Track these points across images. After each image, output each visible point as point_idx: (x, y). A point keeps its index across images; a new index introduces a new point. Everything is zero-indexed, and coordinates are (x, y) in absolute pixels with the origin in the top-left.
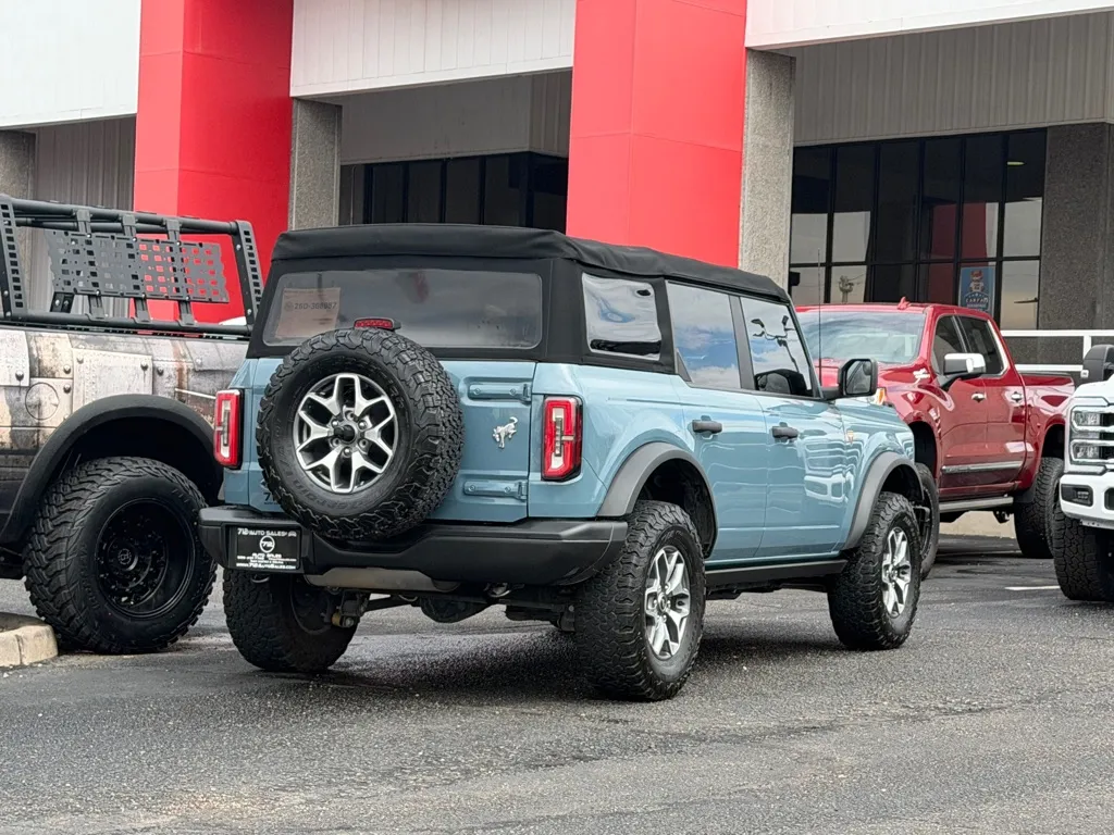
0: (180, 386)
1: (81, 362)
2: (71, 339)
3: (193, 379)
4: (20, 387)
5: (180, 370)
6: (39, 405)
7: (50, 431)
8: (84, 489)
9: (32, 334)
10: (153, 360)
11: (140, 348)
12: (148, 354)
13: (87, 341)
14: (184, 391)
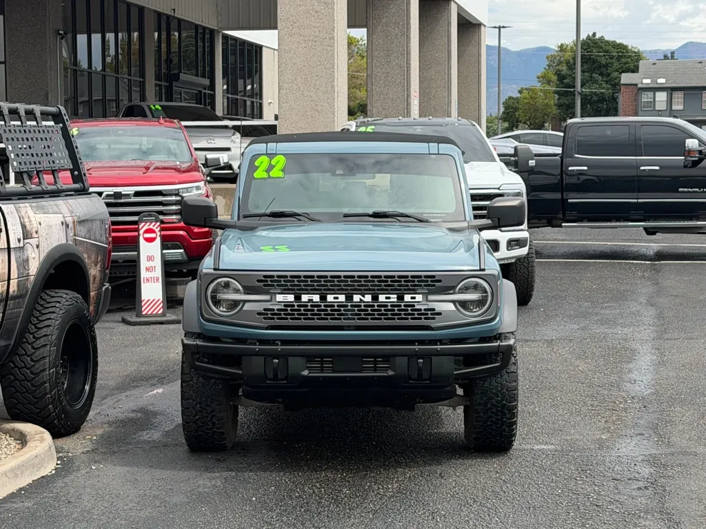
0: (75, 235)
1: (40, 224)
2: (31, 206)
3: (78, 228)
4: (20, 247)
5: (74, 222)
6: (27, 260)
7: (32, 278)
8: (50, 319)
9: (17, 206)
10: (64, 217)
11: (56, 209)
12: (61, 213)
13: (38, 208)
14: (77, 238)
